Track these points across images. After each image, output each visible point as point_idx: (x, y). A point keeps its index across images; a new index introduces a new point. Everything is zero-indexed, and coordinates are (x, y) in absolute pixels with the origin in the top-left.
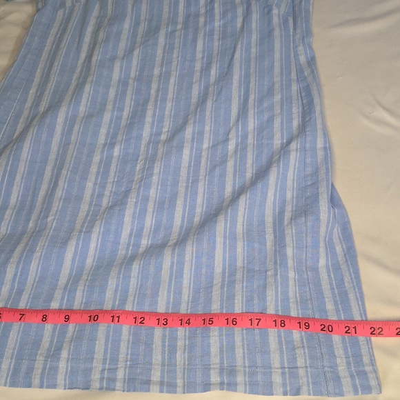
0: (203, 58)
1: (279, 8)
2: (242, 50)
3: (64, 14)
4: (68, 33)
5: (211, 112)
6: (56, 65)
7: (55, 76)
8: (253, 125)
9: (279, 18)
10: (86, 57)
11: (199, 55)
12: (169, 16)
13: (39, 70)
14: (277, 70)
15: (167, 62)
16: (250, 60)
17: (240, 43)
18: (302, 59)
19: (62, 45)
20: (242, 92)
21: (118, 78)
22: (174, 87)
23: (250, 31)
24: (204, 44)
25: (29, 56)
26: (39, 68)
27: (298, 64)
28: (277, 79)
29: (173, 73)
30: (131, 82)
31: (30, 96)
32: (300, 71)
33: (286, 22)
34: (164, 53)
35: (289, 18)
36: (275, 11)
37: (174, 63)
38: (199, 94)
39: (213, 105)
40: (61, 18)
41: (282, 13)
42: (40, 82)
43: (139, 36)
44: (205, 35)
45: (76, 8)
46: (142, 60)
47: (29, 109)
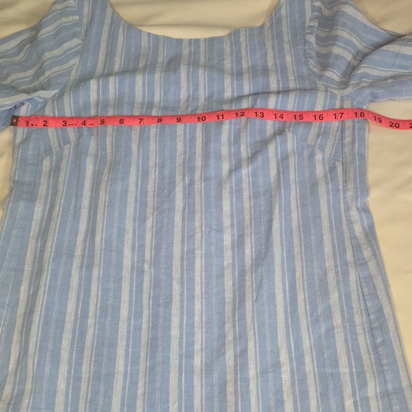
0: (232, 226)
1: (323, 150)
2: (281, 217)
3: (51, 164)
4: (60, 193)
5: (253, 317)
6: (50, 245)
7: (49, 263)
8: (308, 342)
9: (324, 165)
10: (87, 231)
11: (227, 222)
12: (184, 158)
13: (29, 253)
14: (328, 248)
15: (188, 236)
16: (292, 233)
17: (277, 206)
18: (358, 229)
19: (55, 214)
20: (287, 285)
21: (130, 263)
22: (201, 274)
23: (288, 186)
24: (232, 205)
25: (14, 232)
26: (29, 249)
27: (353, 237)
28: (329, 264)
29: (198, 253)
30: (146, 267)
31: (21, 296)
32: (357, 248)
33: (333, 169)
34: (183, 222)
35: (337, 164)
36: (319, 157)
37: (198, 236)
38: (234, 285)
39: (253, 307)
40: (48, 169)
41: (327, 156)
42: (32, 271)
43: (150, 194)
44: (231, 192)
45: (66, 153)
46: (157, 232)
47: (22, 316)
